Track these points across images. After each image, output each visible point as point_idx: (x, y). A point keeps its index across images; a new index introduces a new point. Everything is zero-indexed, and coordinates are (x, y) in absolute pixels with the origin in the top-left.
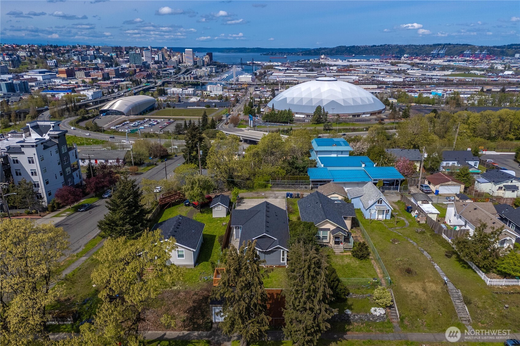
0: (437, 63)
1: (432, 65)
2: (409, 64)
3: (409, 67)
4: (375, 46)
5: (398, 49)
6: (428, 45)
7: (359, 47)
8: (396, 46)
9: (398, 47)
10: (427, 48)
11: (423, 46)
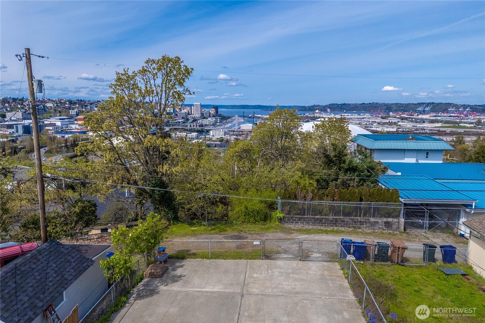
0: (425, 118)
1: (420, 119)
2: (398, 118)
3: (399, 120)
4: (365, 104)
5: (386, 106)
6: (412, 104)
7: (350, 105)
8: (383, 104)
9: (385, 105)
10: (413, 106)
11: (408, 104)
